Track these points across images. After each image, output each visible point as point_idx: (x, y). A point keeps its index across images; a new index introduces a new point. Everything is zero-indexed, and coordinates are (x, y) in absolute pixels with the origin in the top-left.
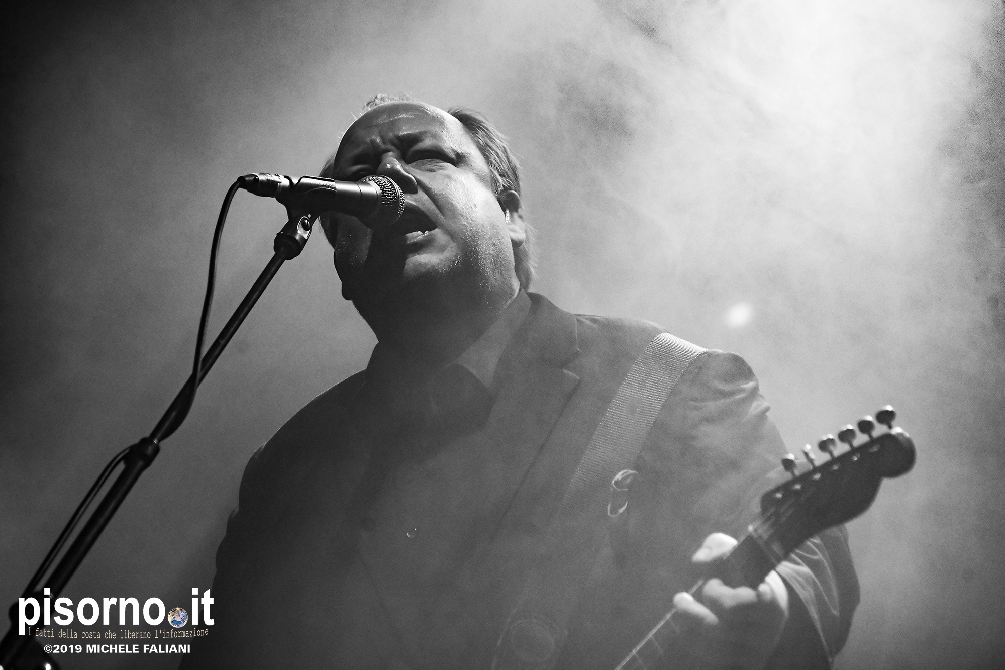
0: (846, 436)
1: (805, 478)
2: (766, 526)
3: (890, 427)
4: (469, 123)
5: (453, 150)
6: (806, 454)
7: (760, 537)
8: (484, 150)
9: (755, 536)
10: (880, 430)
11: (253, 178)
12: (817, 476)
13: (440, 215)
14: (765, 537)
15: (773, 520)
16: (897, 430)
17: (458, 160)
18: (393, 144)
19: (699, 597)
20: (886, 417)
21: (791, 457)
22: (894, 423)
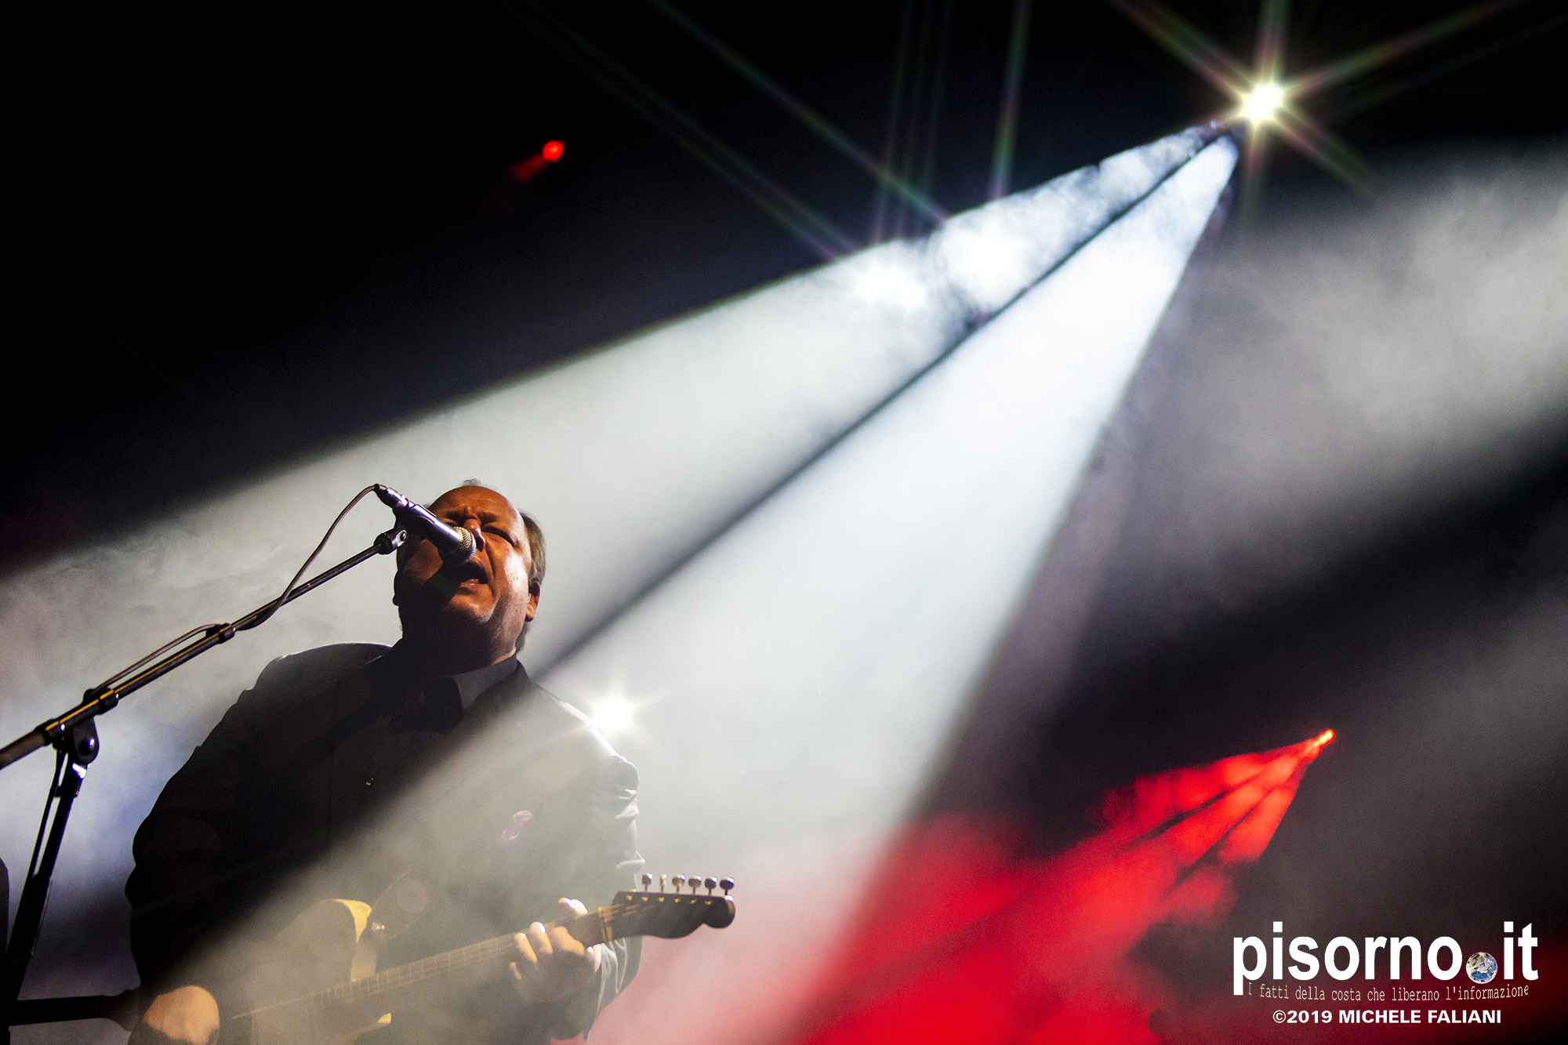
0: (693, 883)
1: (653, 897)
2: (610, 913)
3: (726, 894)
4: (530, 524)
5: (516, 538)
6: (662, 881)
7: (603, 918)
8: (534, 548)
9: (601, 916)
10: (718, 892)
11: (384, 489)
12: (662, 900)
13: (493, 577)
14: (606, 921)
15: (617, 911)
16: (728, 898)
17: (516, 546)
18: (479, 516)
19: (548, 931)
20: (727, 885)
21: (650, 876)
22: (729, 892)
